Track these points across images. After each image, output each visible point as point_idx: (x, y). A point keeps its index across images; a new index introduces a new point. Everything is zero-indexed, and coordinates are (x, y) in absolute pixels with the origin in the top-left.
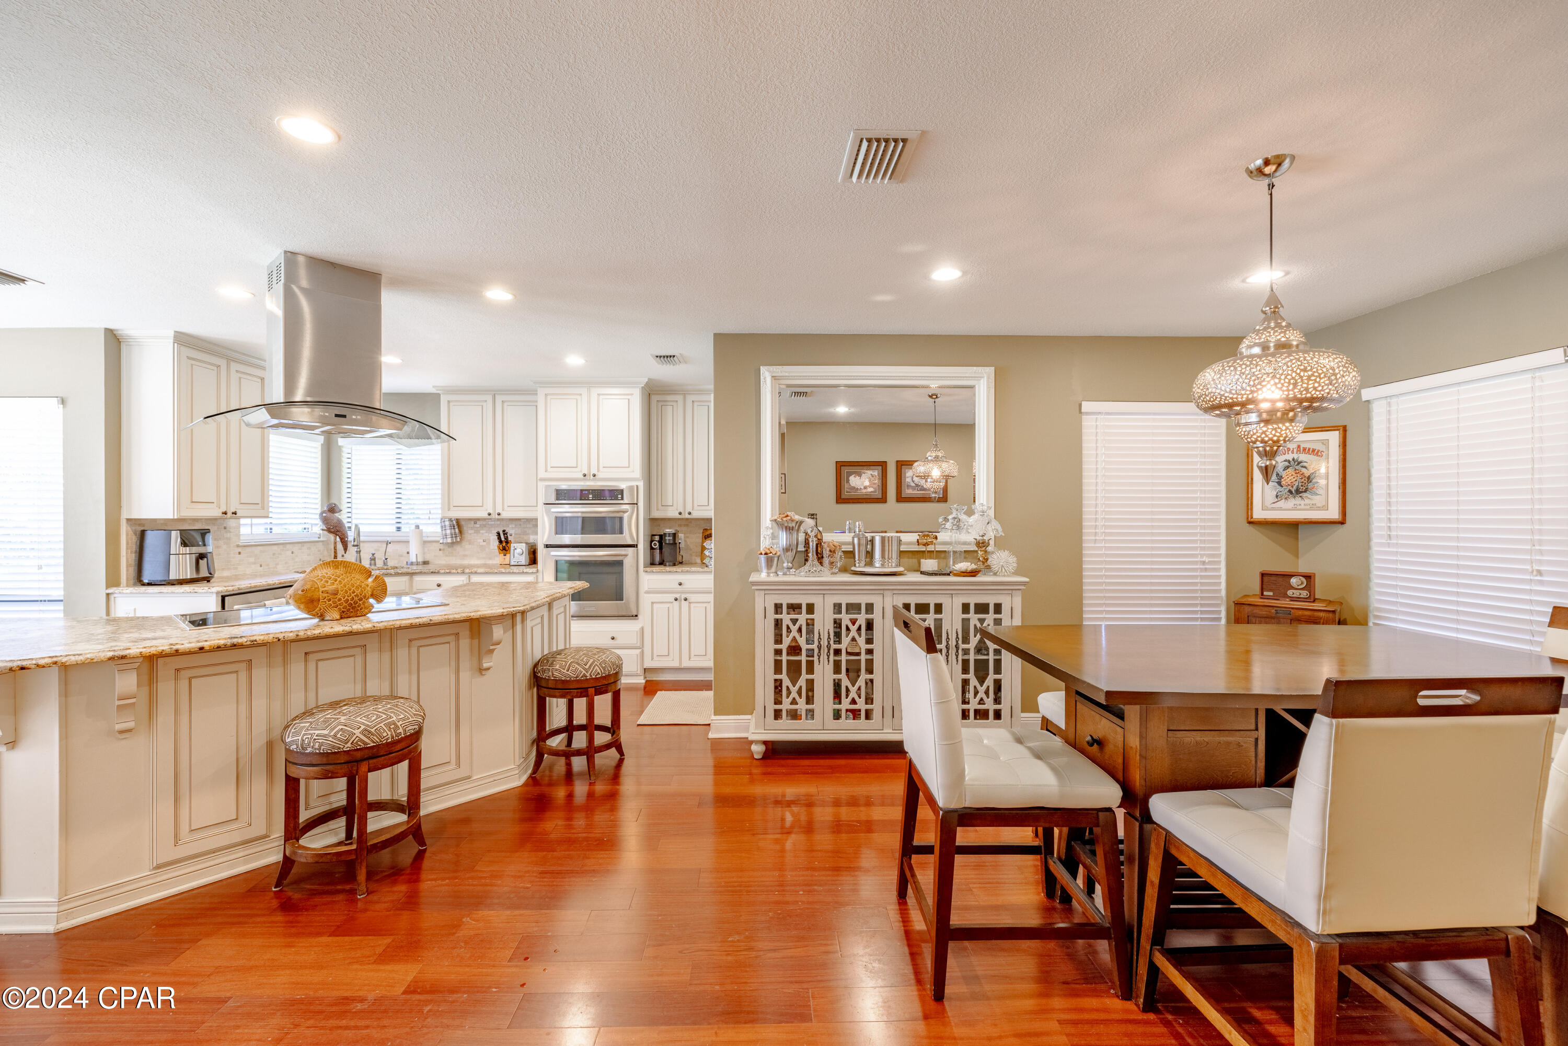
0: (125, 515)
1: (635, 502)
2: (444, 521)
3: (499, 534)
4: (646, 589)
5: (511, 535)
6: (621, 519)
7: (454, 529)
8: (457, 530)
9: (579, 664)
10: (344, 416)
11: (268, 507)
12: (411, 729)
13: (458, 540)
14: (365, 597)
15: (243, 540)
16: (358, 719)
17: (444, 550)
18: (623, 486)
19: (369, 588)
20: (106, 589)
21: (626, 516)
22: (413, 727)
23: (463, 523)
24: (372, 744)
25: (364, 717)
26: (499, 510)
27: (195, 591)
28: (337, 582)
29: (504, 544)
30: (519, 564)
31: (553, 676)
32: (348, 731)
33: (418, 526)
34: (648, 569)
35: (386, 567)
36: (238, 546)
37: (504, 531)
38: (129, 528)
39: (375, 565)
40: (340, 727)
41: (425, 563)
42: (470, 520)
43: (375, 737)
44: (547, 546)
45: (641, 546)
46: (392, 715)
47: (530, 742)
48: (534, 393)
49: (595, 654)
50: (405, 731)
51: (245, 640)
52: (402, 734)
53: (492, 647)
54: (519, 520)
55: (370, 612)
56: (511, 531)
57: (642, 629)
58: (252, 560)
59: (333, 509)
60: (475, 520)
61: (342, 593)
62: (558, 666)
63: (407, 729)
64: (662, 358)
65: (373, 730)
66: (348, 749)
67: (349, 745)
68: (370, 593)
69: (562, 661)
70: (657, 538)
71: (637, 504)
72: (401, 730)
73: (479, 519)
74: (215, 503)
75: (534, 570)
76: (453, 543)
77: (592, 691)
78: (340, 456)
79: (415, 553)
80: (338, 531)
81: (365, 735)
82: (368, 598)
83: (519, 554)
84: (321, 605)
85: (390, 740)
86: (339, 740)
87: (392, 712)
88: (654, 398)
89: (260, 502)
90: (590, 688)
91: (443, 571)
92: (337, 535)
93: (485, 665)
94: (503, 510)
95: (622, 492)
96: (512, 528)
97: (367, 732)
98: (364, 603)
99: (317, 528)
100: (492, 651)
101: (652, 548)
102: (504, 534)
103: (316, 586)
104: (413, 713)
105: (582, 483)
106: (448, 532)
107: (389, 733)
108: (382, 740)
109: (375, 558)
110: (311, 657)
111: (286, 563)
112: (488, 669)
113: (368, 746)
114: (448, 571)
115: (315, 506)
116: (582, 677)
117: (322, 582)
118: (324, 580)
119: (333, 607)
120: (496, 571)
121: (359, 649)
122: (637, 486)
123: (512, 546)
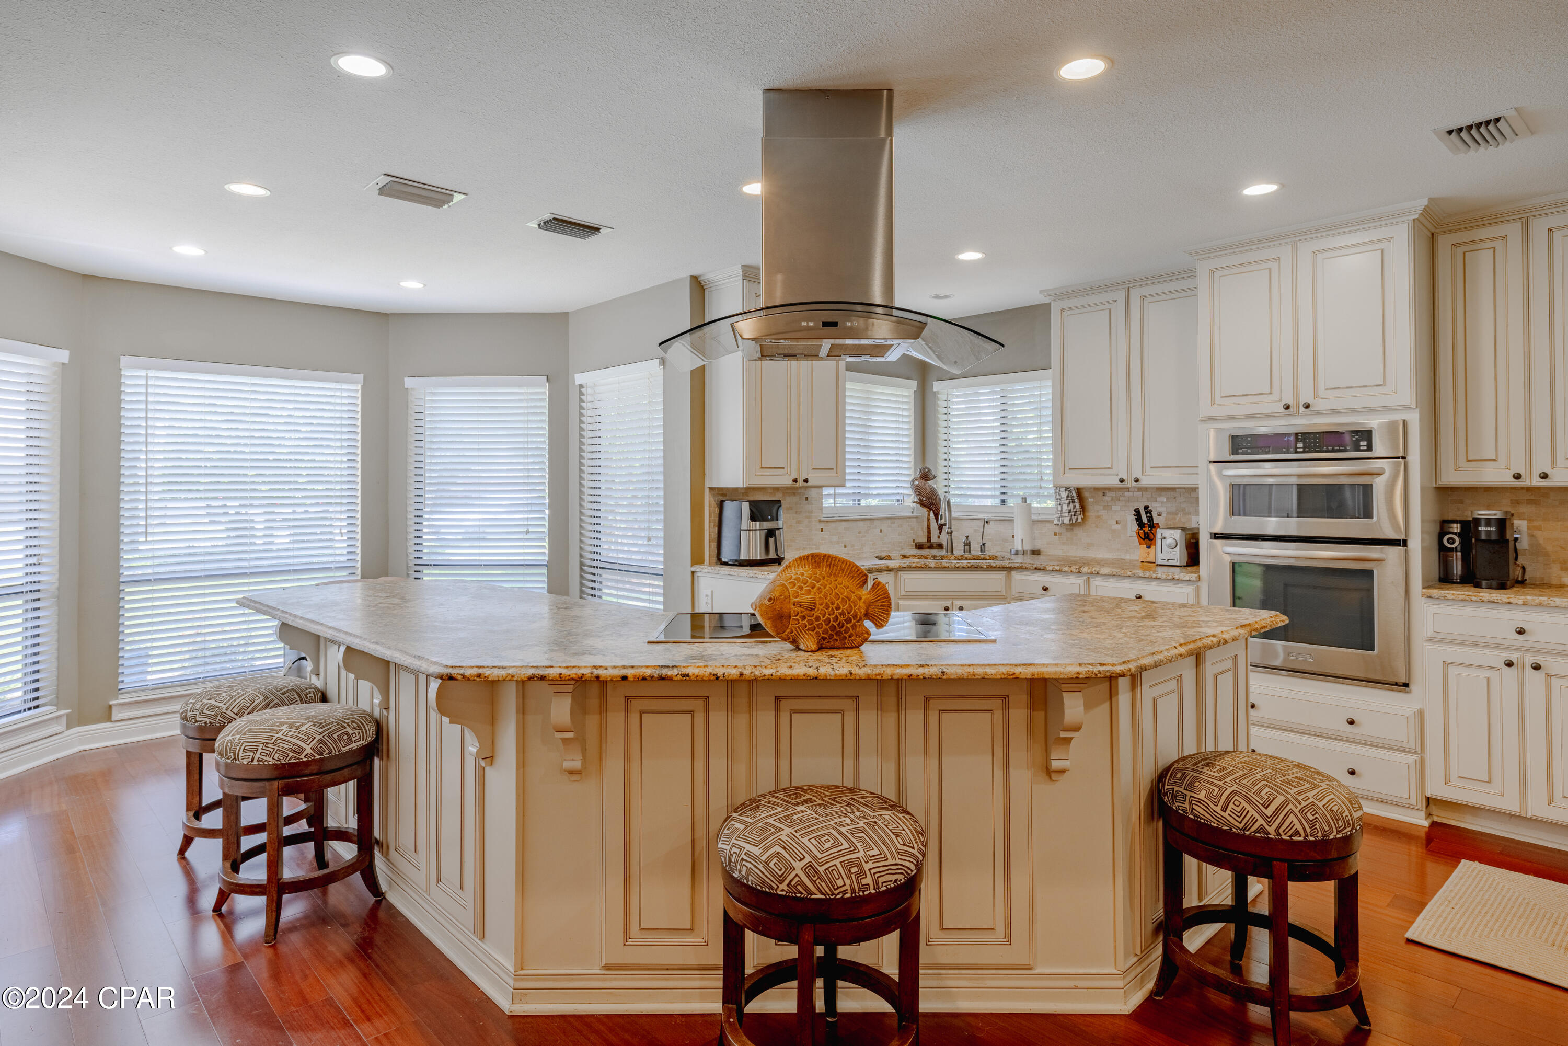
0: (708, 484)
1: (1401, 454)
2: (1059, 492)
3: (1137, 512)
4: (1430, 633)
5: (1160, 515)
6: (1367, 489)
7: (1074, 503)
8: (1077, 506)
9: (1249, 801)
10: (835, 324)
11: (844, 473)
12: (889, 881)
13: (1080, 520)
14: (855, 617)
15: (826, 515)
16: (805, 840)
17: (1060, 534)
18: (1373, 422)
19: (861, 603)
20: (692, 566)
21: (1379, 484)
22: (894, 878)
23: (1086, 494)
24: (820, 896)
25: (815, 838)
26: (1137, 474)
27: (757, 576)
28: (814, 590)
29: (1147, 530)
30: (1171, 563)
31: (1192, 813)
32: (786, 860)
33: (1025, 499)
34: (1435, 592)
35: (982, 556)
36: (820, 521)
37: (1146, 508)
38: (712, 498)
39: (970, 552)
40: (777, 849)
41: (1035, 552)
42: (1097, 489)
43: (823, 884)
44: (1215, 536)
45: (1416, 544)
46: (859, 845)
47: (1151, 927)
48: (1191, 273)
49: (1289, 783)
50: (877, 883)
51: (675, 672)
52: (872, 887)
53: (1064, 735)
54: (1173, 489)
55: (865, 640)
56: (1155, 507)
57: (1421, 715)
58: (835, 538)
59: (926, 476)
60: (1104, 491)
61: (821, 607)
62: (1203, 792)
63: (881, 880)
64: (1464, 134)
65: (821, 869)
66: (784, 893)
67: (784, 886)
68: (863, 611)
69: (1212, 784)
70: (1456, 528)
71: (1404, 458)
72: (868, 880)
73: (1109, 489)
74: (786, 468)
75: (1193, 576)
76: (1072, 525)
77: (1280, 867)
78: (936, 405)
79: (1020, 537)
80: (930, 505)
81: (808, 876)
82: (861, 619)
83: (1169, 547)
84: (792, 626)
85: (848, 895)
86: (771, 872)
87: (859, 839)
88: (1444, 242)
89: (834, 467)
90: (1277, 860)
91: (1050, 568)
92: (931, 509)
93: (1055, 764)
94: (1143, 474)
95: (1367, 435)
96: (1162, 502)
97: (812, 872)
98: (854, 626)
99: (910, 499)
100: (1068, 741)
101: (1442, 549)
102: (1146, 513)
103: (787, 594)
104: (897, 849)
105: (1282, 422)
106: (1065, 507)
107: (848, 882)
108: (836, 892)
109: (970, 543)
110: (784, 704)
111: (874, 544)
112: (1062, 772)
113: (813, 897)
114: (1057, 568)
115: (909, 472)
116: (1256, 831)
117: (795, 589)
118: (798, 584)
119: (808, 630)
120: (1129, 573)
121: (850, 701)
122: (1405, 423)
123: (1159, 532)
